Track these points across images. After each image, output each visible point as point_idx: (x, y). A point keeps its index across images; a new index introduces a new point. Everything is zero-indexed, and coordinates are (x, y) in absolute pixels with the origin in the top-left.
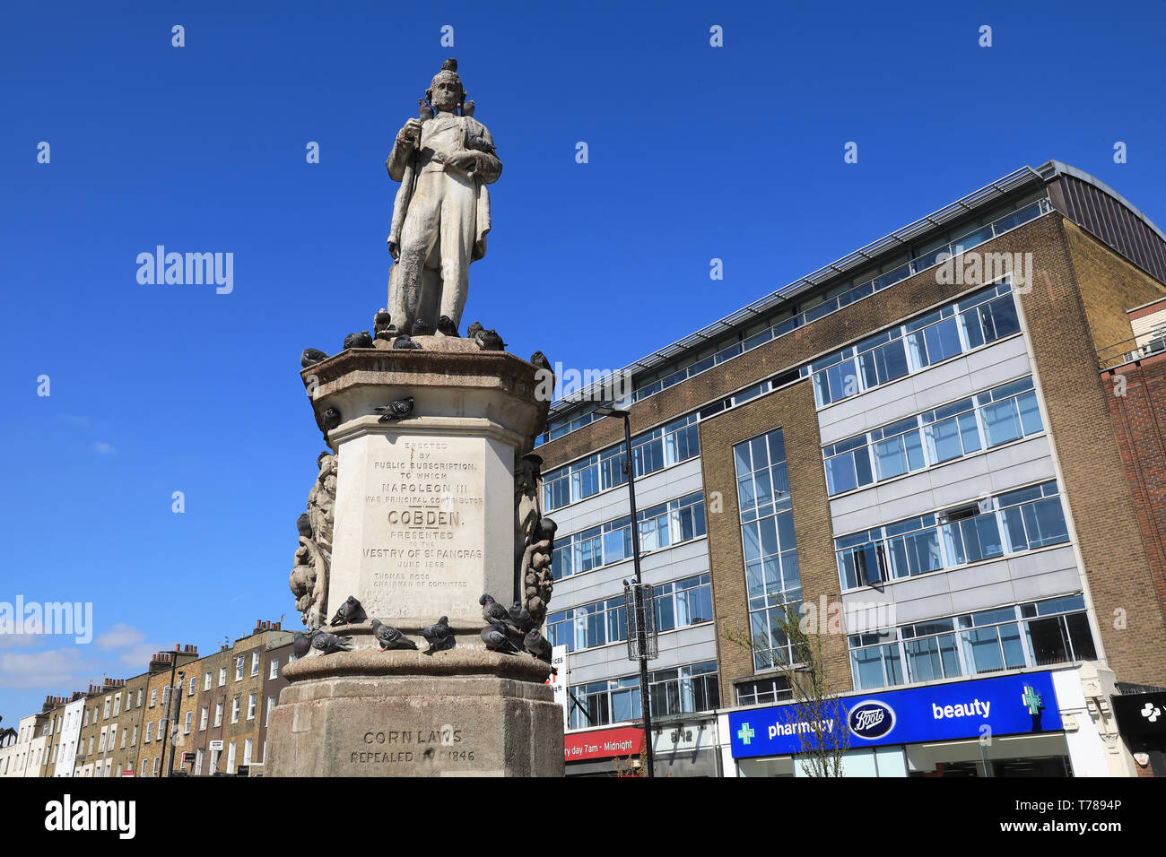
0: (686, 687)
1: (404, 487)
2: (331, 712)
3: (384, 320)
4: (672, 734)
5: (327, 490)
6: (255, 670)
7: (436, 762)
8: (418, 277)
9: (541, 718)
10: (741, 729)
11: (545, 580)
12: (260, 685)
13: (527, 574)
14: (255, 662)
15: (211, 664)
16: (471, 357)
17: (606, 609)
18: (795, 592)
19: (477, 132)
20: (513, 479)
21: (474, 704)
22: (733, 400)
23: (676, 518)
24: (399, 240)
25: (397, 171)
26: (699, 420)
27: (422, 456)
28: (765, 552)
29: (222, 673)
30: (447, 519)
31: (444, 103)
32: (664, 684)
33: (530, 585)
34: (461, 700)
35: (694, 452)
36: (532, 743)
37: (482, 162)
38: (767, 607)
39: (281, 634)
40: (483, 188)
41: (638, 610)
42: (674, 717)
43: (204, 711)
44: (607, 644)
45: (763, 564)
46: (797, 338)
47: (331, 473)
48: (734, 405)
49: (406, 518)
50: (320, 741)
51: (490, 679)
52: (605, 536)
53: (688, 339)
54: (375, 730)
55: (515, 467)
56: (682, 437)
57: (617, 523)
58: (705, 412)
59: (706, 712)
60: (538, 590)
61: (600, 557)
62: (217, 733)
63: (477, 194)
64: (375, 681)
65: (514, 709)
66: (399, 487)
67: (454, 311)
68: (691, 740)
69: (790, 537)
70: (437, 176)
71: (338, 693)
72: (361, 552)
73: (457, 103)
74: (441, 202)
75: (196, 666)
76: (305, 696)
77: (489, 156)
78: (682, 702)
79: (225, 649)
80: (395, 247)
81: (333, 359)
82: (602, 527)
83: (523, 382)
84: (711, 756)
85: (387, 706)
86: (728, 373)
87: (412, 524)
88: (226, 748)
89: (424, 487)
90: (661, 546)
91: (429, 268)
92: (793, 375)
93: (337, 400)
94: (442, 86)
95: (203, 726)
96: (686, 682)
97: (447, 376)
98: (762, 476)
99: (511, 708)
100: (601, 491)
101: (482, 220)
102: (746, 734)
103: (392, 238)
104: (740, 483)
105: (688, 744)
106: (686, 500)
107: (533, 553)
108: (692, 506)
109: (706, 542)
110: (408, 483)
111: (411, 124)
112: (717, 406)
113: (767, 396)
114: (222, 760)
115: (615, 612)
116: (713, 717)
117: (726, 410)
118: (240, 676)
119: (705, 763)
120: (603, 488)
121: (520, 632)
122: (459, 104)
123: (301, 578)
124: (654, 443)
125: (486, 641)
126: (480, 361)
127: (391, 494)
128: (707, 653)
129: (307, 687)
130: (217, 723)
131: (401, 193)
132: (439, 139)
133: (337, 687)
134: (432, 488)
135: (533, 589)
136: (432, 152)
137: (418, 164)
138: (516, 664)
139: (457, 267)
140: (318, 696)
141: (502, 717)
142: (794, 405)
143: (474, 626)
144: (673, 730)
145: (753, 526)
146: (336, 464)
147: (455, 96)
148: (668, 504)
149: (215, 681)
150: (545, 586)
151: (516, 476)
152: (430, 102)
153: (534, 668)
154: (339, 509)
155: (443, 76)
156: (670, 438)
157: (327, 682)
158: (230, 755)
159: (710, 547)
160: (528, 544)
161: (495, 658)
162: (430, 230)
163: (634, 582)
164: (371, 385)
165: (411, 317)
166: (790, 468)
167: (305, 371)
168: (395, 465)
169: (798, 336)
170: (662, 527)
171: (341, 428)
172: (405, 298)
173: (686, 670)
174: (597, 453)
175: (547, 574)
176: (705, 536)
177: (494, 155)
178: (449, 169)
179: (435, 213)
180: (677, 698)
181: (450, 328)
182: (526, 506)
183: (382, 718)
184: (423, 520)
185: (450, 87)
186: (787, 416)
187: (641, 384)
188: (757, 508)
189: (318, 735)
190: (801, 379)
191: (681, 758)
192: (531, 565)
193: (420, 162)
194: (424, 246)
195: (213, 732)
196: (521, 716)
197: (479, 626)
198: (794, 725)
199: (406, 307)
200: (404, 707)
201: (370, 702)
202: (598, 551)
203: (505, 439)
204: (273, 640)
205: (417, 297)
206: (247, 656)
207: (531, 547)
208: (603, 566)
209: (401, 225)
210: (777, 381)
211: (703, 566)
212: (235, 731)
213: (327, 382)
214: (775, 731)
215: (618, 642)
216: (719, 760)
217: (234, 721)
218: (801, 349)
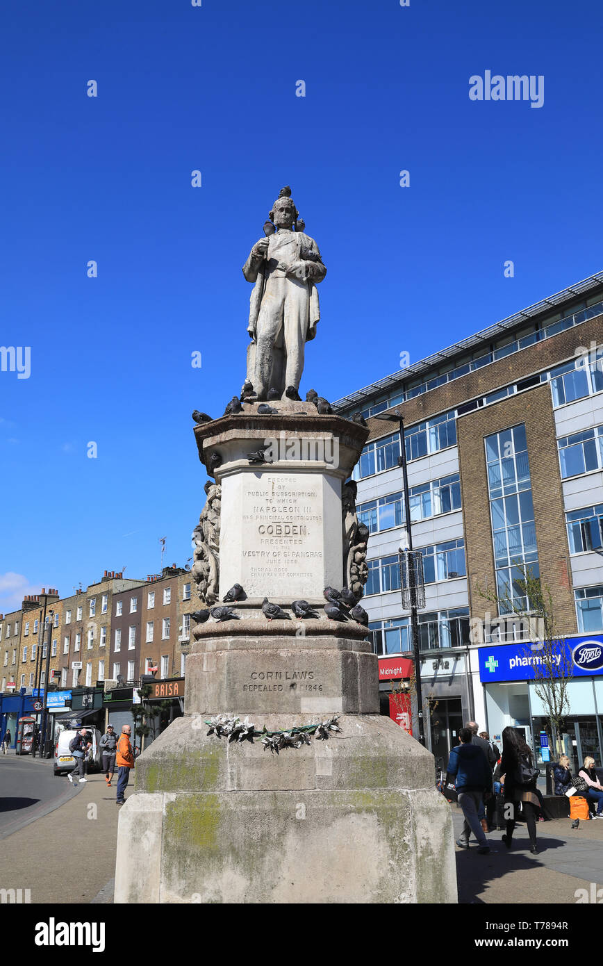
0: (444, 627)
1: (268, 509)
2: (230, 659)
3: (249, 388)
4: (434, 663)
5: (214, 509)
6: (105, 609)
7: (298, 692)
8: (270, 356)
9: (364, 664)
10: (488, 660)
11: (363, 570)
12: (109, 620)
13: (351, 567)
14: (104, 603)
15: (70, 604)
16: (313, 419)
17: (380, 565)
18: (533, 554)
19: (308, 246)
20: (341, 502)
21: (321, 655)
22: (484, 400)
23: (437, 494)
24: (255, 329)
25: (252, 276)
26: (457, 416)
27: (280, 486)
28: (509, 523)
29: (79, 611)
30: (298, 530)
31: (283, 222)
32: (426, 624)
33: (354, 574)
34: (313, 652)
35: (452, 442)
36: (359, 680)
37: (313, 269)
38: (510, 566)
39: (123, 582)
40: (314, 288)
41: (410, 572)
42: (435, 651)
43: (66, 639)
44: (382, 593)
45: (507, 532)
46: (538, 350)
47: (216, 497)
48: (485, 405)
49: (270, 530)
50: (223, 677)
51: (331, 639)
52: (380, 508)
53: (448, 350)
54: (258, 671)
55: (342, 493)
56: (442, 429)
57: (391, 498)
58: (462, 409)
59: (460, 647)
60: (359, 577)
61: (376, 525)
62: (77, 656)
63: (310, 293)
64: (256, 639)
65: (347, 658)
66: (265, 509)
67: (295, 379)
68: (448, 668)
69: (529, 510)
70: (281, 281)
71: (232, 647)
72: (241, 553)
73: (293, 222)
74: (284, 300)
75: (59, 605)
76: (210, 648)
77: (318, 264)
78: (441, 638)
79: (80, 592)
80: (253, 334)
81: (217, 421)
82: (378, 501)
83: (347, 435)
84: (464, 680)
85: (265, 656)
86: (480, 377)
87: (274, 534)
88: (85, 667)
89: (282, 509)
90: (425, 515)
91: (277, 349)
92: (535, 380)
93: (220, 448)
94: (282, 210)
95: (66, 651)
96: (444, 623)
97: (296, 432)
98: (507, 462)
99: (345, 657)
100: (377, 473)
101: (314, 313)
102: (492, 664)
103: (250, 328)
104: (490, 467)
105: (445, 671)
106: (445, 480)
107: (355, 552)
108: (450, 485)
109: (461, 514)
110: (271, 506)
111: (262, 243)
112: (471, 405)
113: (512, 397)
114: (81, 676)
115: (387, 568)
116: (466, 651)
117: (479, 408)
118: (93, 613)
119: (460, 686)
120: (379, 470)
121: (348, 606)
122: (294, 223)
123: (200, 569)
124: (419, 434)
125: (328, 613)
126: (319, 422)
127: (260, 514)
128: (461, 601)
129: (211, 643)
130: (77, 649)
131: (255, 293)
132: (281, 252)
133: (232, 643)
134: (287, 510)
135: (355, 577)
136: (277, 262)
137: (266, 271)
138: (347, 629)
139: (297, 348)
140: (220, 648)
141: (340, 664)
142: (535, 404)
143: (319, 603)
144: (434, 660)
145: (500, 502)
146: (220, 492)
147: (291, 217)
148: (431, 484)
149: (74, 617)
150: (363, 575)
151: (343, 499)
152: (273, 221)
153: (358, 630)
154: (224, 522)
155: (281, 202)
156: (433, 430)
157: (225, 640)
158: (87, 674)
159: (464, 518)
160: (351, 546)
161: (334, 625)
162: (278, 321)
163: (407, 550)
164: (245, 439)
165: (266, 385)
166: (531, 456)
167: (196, 428)
168: (262, 493)
169: (539, 348)
170: (426, 502)
171: (223, 467)
172: (262, 372)
173: (444, 614)
174: (373, 442)
175: (364, 566)
176: (460, 509)
177: (320, 262)
178: (290, 275)
179: (280, 308)
180: (436, 635)
181: (293, 394)
182: (350, 521)
183: (263, 664)
184: (282, 531)
185: (287, 210)
186: (529, 414)
187: (409, 386)
188: (503, 487)
189: (221, 673)
190: (541, 383)
191: (440, 682)
192: (354, 560)
193: (268, 269)
194: (273, 333)
195: (73, 655)
196: (351, 662)
197: (322, 603)
198: (530, 659)
199: (262, 379)
200: (276, 656)
201: (253, 653)
202: (374, 520)
203: (335, 474)
204: (116, 586)
205: (270, 371)
206: (98, 598)
207: (354, 548)
208: (378, 532)
209: (257, 318)
210: (521, 385)
211: (458, 533)
212: (91, 655)
213: (213, 436)
214: (514, 662)
215: (390, 592)
216: (470, 684)
217: (90, 647)
218: (542, 359)
